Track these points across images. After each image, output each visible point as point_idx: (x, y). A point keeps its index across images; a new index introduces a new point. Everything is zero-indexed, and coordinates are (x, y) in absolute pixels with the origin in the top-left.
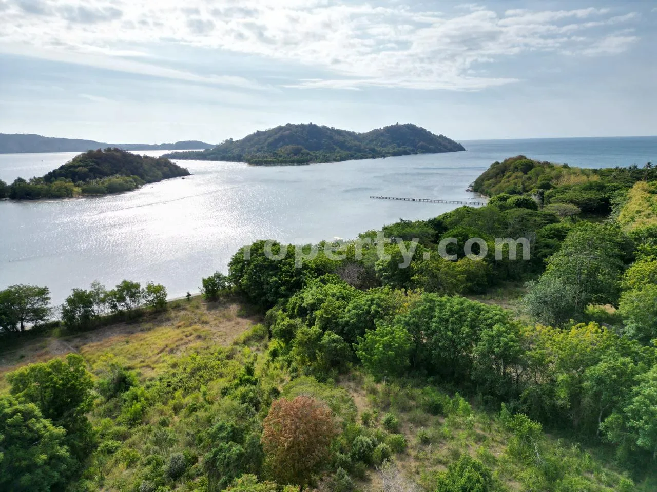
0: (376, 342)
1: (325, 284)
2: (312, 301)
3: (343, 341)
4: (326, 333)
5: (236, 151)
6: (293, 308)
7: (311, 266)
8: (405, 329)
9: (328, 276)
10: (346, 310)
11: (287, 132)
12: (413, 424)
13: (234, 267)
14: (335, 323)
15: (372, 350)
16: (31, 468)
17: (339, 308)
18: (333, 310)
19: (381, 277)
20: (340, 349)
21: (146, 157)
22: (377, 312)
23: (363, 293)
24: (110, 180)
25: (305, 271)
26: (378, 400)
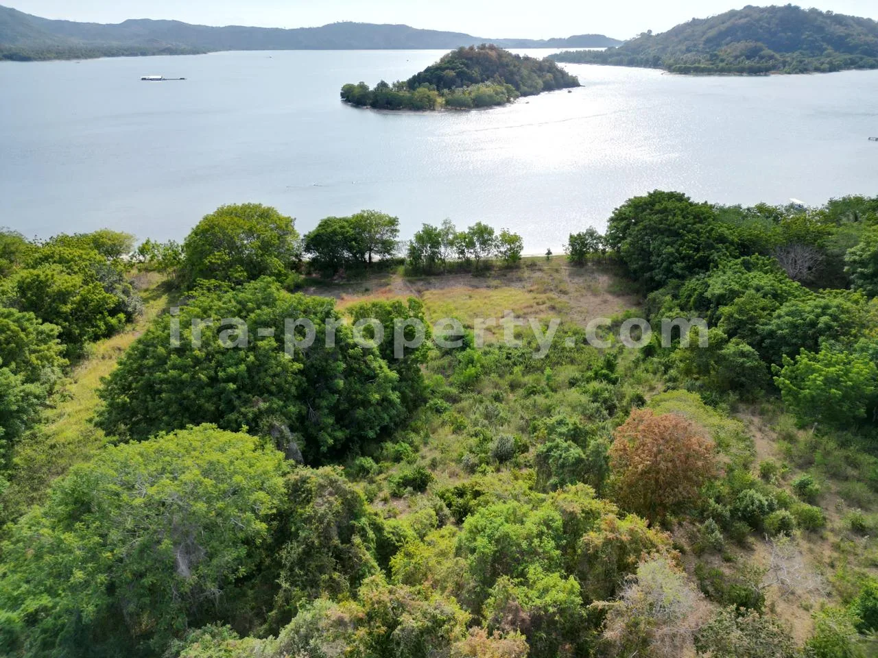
0: (814, 371)
1: (749, 270)
2: (721, 291)
3: (757, 357)
4: (734, 340)
5: (652, 52)
6: (690, 296)
7: (733, 240)
8: (872, 364)
9: (758, 259)
10: (775, 314)
11: (743, 21)
12: (845, 500)
13: (615, 224)
14: (751, 330)
15: (803, 380)
16: (366, 403)
17: (763, 309)
18: (752, 310)
19: (853, 273)
20: (751, 368)
21: (527, 59)
22: (829, 327)
23: (811, 295)
24: (478, 89)
25: (720, 246)
26: (794, 451)
